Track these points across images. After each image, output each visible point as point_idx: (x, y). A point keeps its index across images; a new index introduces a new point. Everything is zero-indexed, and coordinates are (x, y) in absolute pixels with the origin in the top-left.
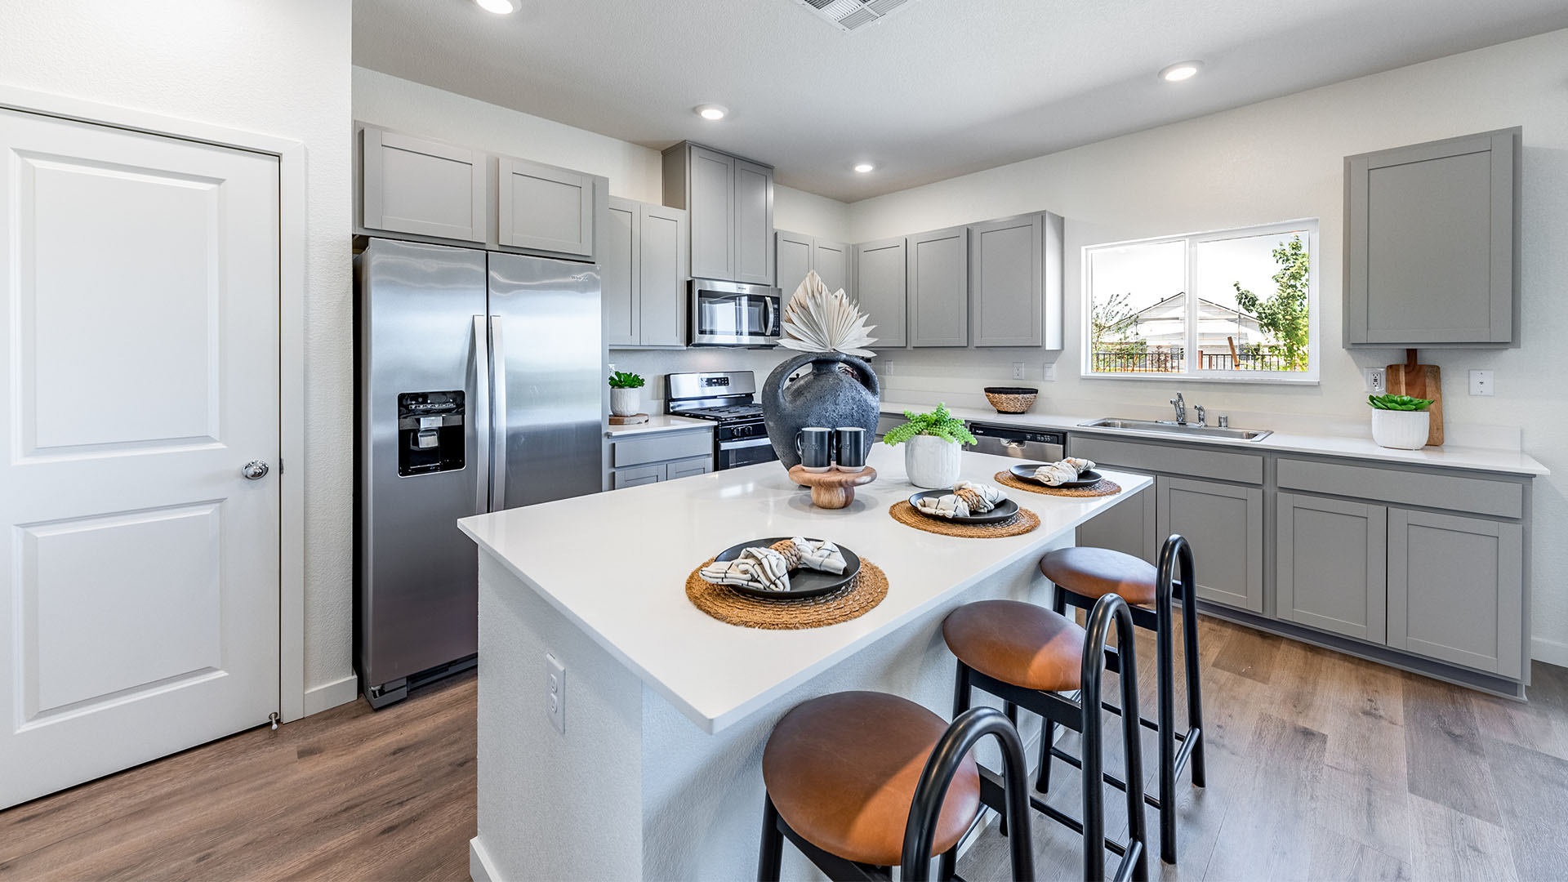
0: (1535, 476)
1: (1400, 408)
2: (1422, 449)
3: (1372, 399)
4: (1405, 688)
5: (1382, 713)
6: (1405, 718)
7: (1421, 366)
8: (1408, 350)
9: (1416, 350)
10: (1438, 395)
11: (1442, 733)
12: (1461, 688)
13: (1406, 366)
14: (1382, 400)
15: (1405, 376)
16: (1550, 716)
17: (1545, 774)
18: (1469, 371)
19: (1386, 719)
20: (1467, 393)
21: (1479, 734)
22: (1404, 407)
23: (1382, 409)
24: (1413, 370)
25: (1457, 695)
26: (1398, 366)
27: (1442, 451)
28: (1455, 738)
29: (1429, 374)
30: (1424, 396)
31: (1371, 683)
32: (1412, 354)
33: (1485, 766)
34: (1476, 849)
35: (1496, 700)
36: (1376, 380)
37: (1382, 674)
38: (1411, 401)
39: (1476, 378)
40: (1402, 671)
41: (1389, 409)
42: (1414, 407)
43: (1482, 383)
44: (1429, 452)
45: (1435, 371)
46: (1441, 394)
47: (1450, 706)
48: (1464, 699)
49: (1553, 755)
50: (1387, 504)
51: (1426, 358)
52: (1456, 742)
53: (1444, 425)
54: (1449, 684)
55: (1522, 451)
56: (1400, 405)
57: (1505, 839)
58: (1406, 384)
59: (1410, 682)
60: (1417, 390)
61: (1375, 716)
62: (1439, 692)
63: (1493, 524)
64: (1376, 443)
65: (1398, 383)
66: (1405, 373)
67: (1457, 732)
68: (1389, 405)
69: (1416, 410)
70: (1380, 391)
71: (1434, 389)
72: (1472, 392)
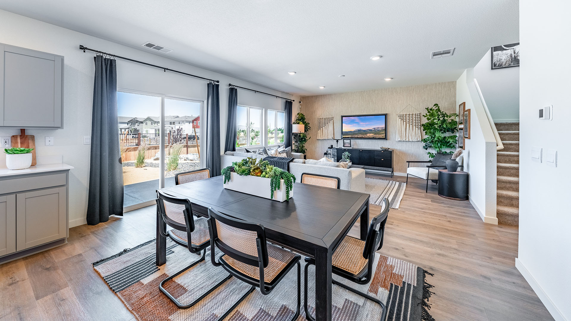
0: (70, 170)
1: (20, 153)
2: (29, 168)
3: (6, 150)
4: (26, 264)
5: (18, 280)
6: (28, 275)
7: (27, 136)
8: (21, 129)
9: (25, 129)
10: (34, 147)
11: (44, 271)
12: (46, 251)
13: (20, 136)
14: (12, 150)
15: (20, 140)
16: (74, 243)
17: (76, 261)
18: (45, 137)
19: (20, 281)
20: (44, 144)
21: (56, 263)
22: (22, 152)
23: (11, 154)
24: (24, 137)
25: (46, 255)
26: (17, 136)
27: (36, 167)
28: (48, 269)
29: (30, 139)
30: (28, 147)
31: (10, 271)
32: (23, 131)
33: (60, 271)
34: (64, 300)
35: (58, 248)
36: (6, 142)
37: (14, 265)
38: (24, 150)
39: (48, 139)
40: (23, 258)
41: (15, 154)
42: (26, 152)
43: (50, 141)
44: (31, 169)
45: (33, 137)
46: (35, 146)
47: (44, 259)
48: (49, 254)
49: (77, 254)
50: (16, 193)
51: (29, 132)
52: (49, 270)
53: (37, 157)
54: (42, 252)
55: (63, 163)
56: (20, 151)
57: (71, 289)
58: (21, 143)
59: (27, 260)
60: (25, 145)
61: (15, 283)
62: (39, 257)
63: (57, 189)
64: (8, 169)
65: (17, 143)
66: (20, 138)
67: (48, 266)
68: (15, 152)
69: (27, 153)
70: (8, 146)
71: (32, 144)
72: (46, 145)
